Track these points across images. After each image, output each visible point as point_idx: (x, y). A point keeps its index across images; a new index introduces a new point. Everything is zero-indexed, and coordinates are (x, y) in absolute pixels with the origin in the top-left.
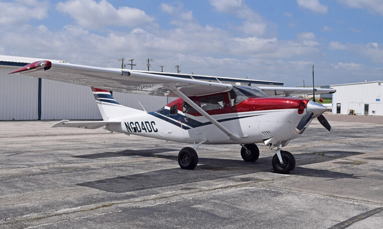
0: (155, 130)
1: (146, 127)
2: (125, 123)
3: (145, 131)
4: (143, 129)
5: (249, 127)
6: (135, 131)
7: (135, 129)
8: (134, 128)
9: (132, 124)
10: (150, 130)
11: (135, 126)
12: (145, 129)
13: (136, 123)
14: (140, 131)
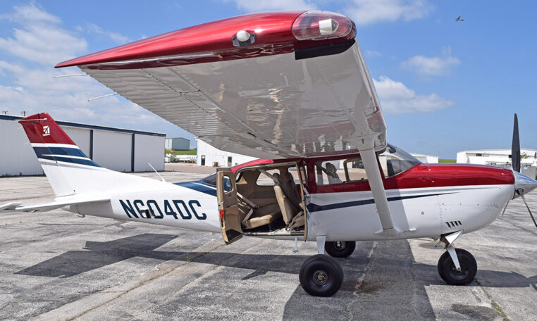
0: (200, 215)
1: (175, 210)
2: (121, 201)
3: (172, 216)
4: (167, 213)
5: (423, 213)
6: (148, 216)
7: (149, 213)
8: (147, 212)
9: (139, 204)
10: (186, 214)
11: (146, 208)
12: (173, 213)
13: (149, 202)
14: (162, 217)
